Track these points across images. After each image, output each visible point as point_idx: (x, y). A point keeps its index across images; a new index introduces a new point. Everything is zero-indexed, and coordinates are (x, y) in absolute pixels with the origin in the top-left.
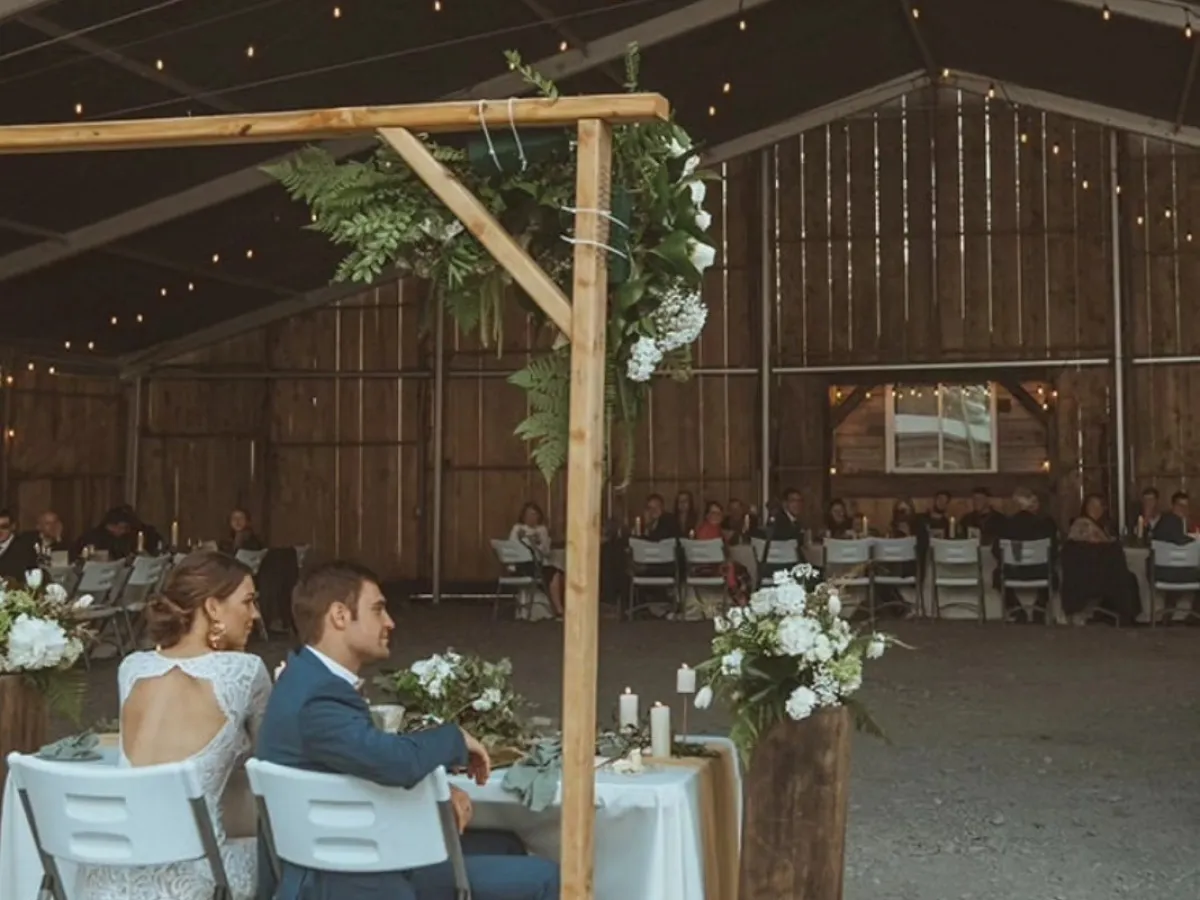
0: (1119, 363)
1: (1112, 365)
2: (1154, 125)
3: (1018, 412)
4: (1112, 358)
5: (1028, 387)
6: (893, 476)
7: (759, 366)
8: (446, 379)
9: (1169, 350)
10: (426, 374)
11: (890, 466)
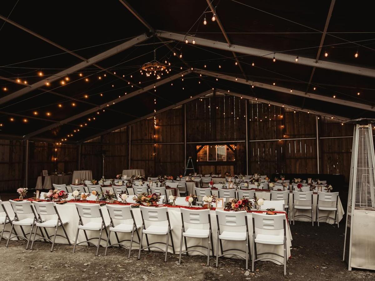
0: (247, 141)
1: (246, 142)
2: (253, 98)
3: (230, 150)
4: (246, 141)
5: (231, 145)
6: (208, 162)
7: (184, 142)
8: (131, 145)
9: (257, 139)
10: (128, 144)
11: (208, 160)
